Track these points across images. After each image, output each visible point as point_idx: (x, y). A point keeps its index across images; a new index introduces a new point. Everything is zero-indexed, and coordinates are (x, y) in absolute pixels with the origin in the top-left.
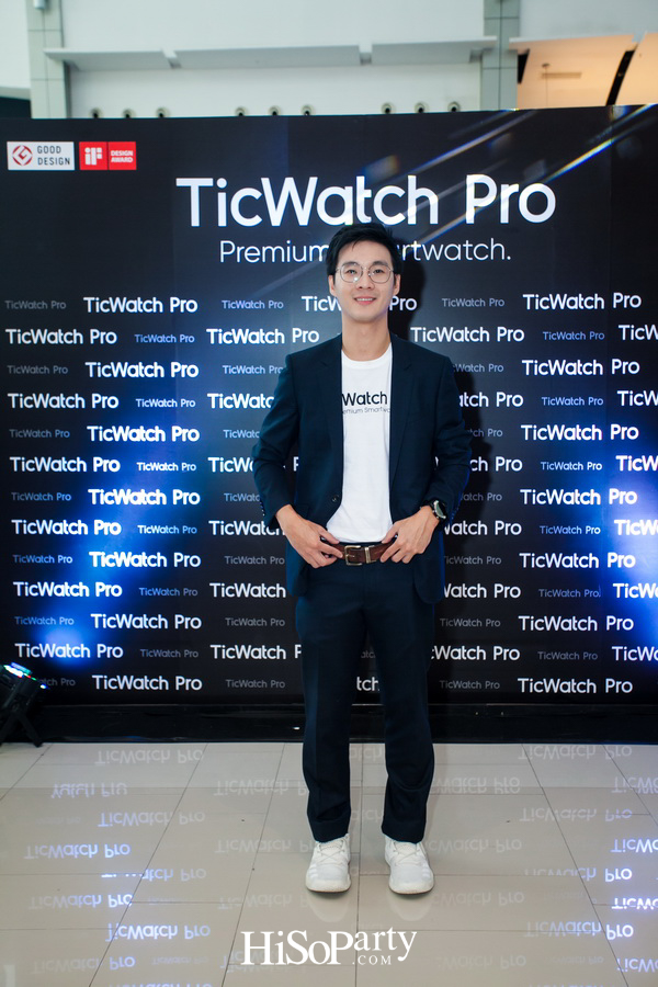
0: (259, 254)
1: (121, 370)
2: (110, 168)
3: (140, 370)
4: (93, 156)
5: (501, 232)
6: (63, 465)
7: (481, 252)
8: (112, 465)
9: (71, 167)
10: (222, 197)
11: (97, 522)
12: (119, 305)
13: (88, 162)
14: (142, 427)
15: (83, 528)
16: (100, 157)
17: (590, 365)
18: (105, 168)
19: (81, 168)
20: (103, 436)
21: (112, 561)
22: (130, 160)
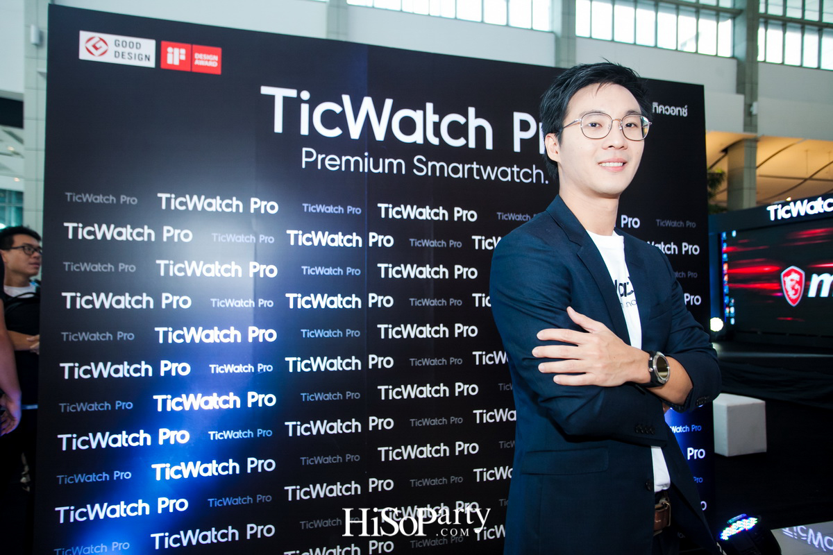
0: (338, 163)
1: (195, 268)
2: (194, 70)
3: (216, 270)
4: (175, 56)
6: (124, 370)
7: (527, 176)
8: (181, 369)
9: (151, 64)
10: (305, 108)
11: (161, 431)
12: (197, 203)
13: (170, 61)
14: (216, 328)
15: (145, 439)
16: (183, 58)
18: (188, 69)
19: (163, 66)
20: (172, 337)
21: (178, 472)
22: (215, 64)
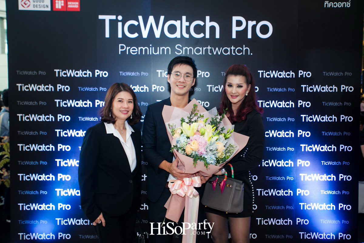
0: (137, 51)
1: (72, 103)
2: (68, 10)
3: (81, 104)
4: (59, 4)
5: (248, 42)
6: (43, 148)
7: (239, 51)
8: (66, 148)
9: (49, 9)
10: (120, 24)
11: (59, 175)
12: (71, 73)
13: (57, 7)
14: (81, 130)
15: (52, 178)
16: (63, 5)
17: (288, 103)
18: (65, 10)
19: (54, 10)
20: (63, 134)
21: (66, 193)
22: (77, 6)
